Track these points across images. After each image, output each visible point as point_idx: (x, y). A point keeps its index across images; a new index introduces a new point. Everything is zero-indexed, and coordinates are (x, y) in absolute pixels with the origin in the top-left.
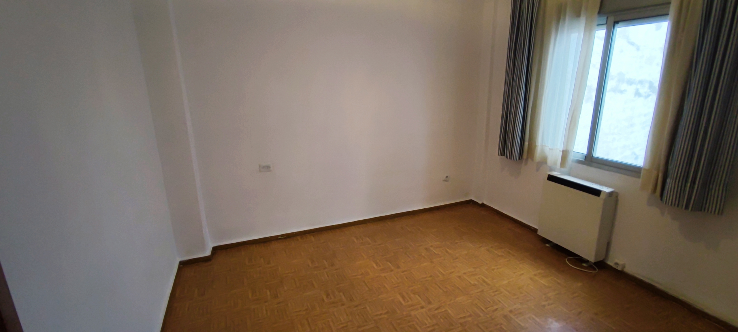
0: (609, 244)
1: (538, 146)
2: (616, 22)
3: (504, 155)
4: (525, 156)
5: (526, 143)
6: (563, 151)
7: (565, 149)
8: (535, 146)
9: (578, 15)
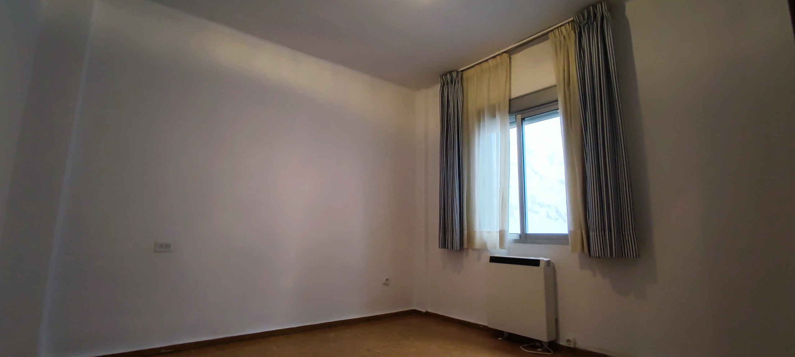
0: (557, 321)
1: (477, 231)
2: (523, 119)
3: (445, 248)
4: (465, 246)
5: (465, 232)
6: (500, 231)
7: (501, 229)
8: (474, 232)
9: (493, 116)
